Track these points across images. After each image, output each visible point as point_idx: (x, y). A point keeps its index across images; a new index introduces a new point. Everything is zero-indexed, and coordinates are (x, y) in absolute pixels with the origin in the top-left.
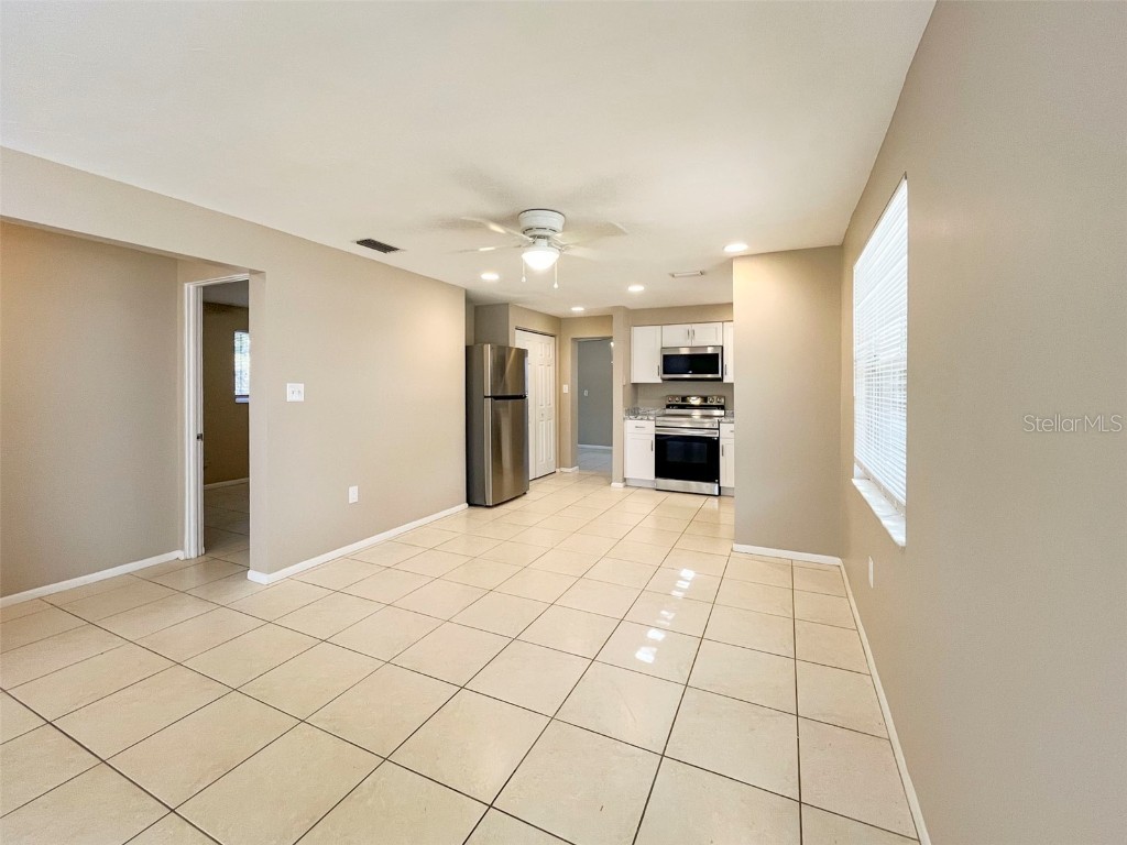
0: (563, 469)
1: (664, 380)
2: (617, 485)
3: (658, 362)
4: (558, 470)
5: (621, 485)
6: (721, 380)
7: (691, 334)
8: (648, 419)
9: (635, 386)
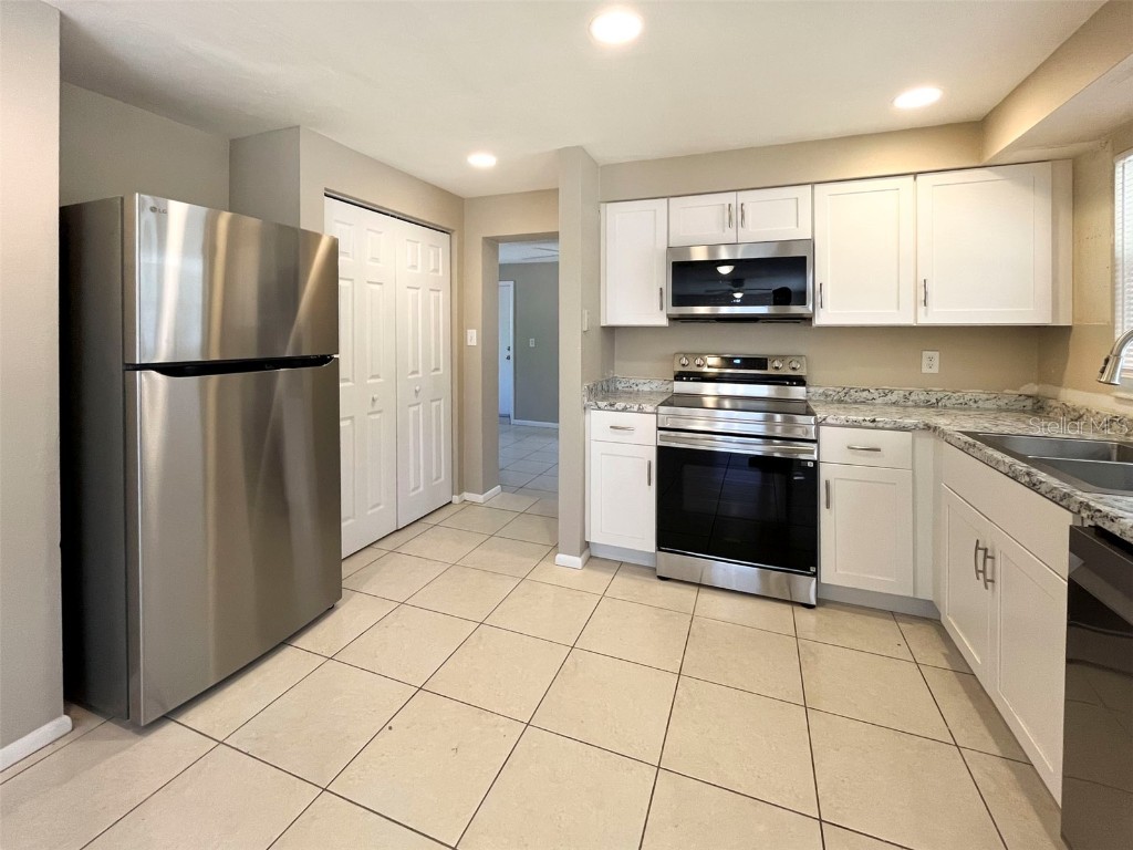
0: (467, 496)
1: (672, 319)
2: (570, 561)
3: (661, 278)
4: (456, 499)
5: (578, 561)
6: (808, 319)
7: (736, 217)
8: (640, 411)
9: (611, 331)
